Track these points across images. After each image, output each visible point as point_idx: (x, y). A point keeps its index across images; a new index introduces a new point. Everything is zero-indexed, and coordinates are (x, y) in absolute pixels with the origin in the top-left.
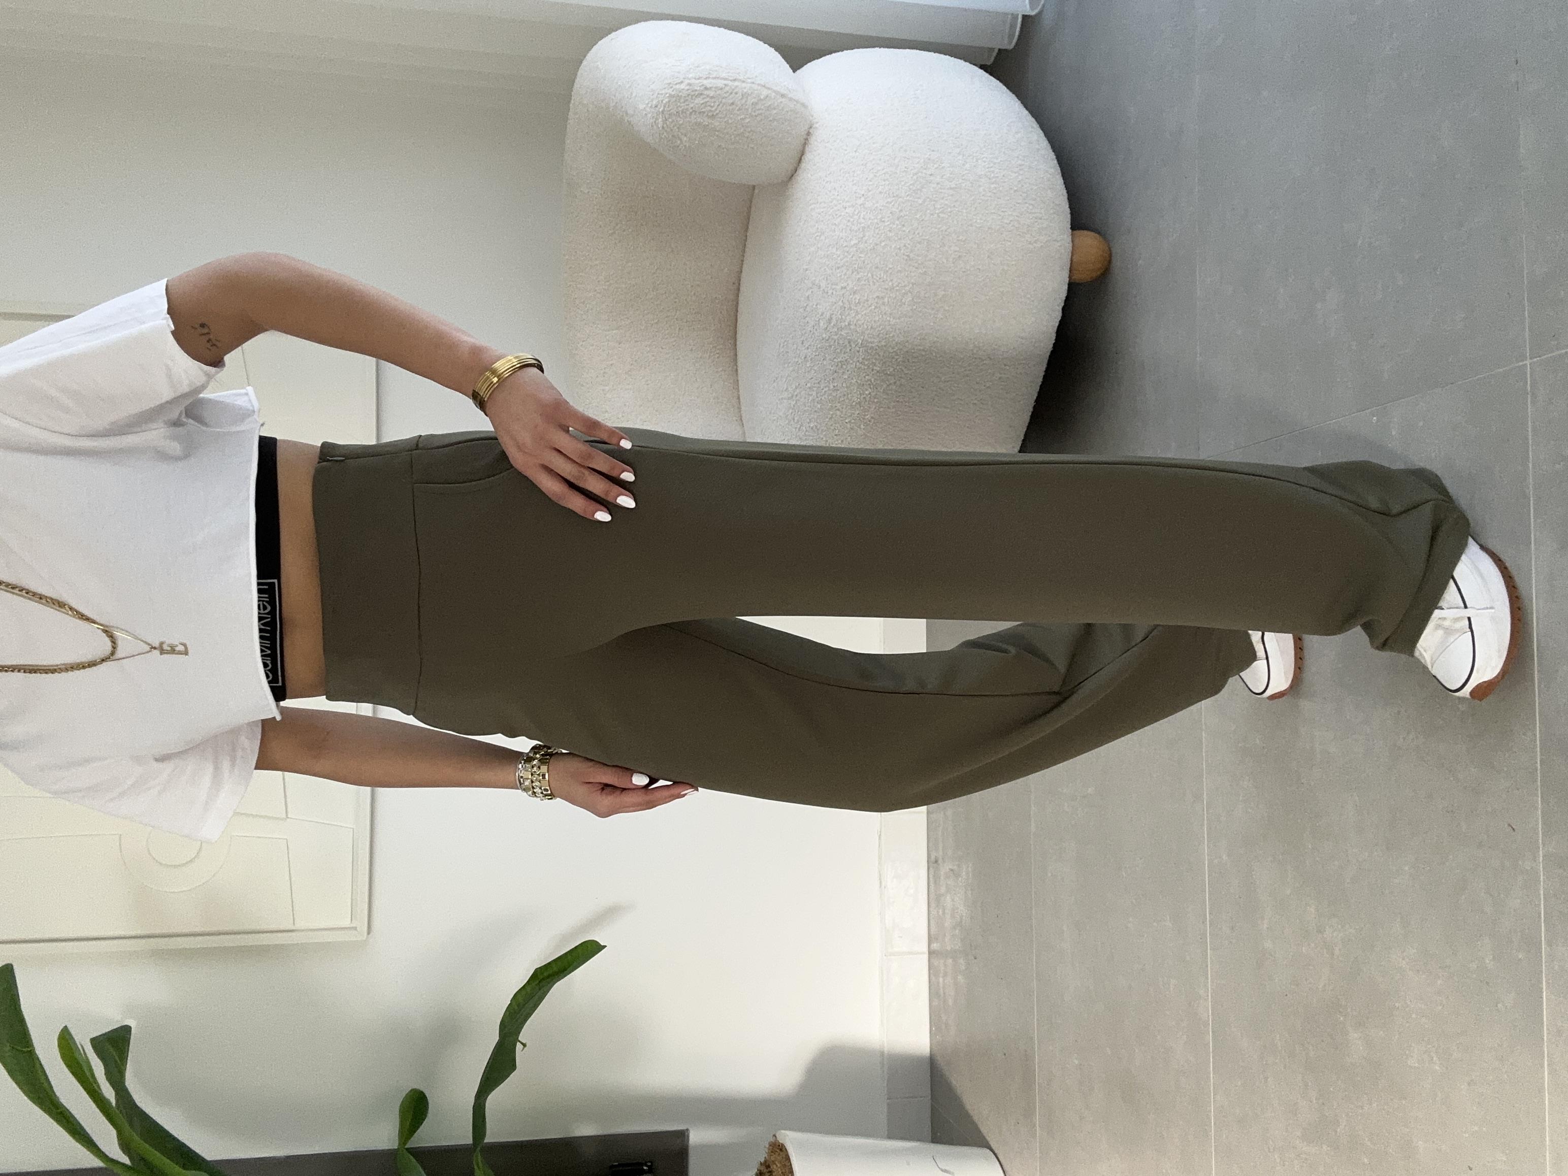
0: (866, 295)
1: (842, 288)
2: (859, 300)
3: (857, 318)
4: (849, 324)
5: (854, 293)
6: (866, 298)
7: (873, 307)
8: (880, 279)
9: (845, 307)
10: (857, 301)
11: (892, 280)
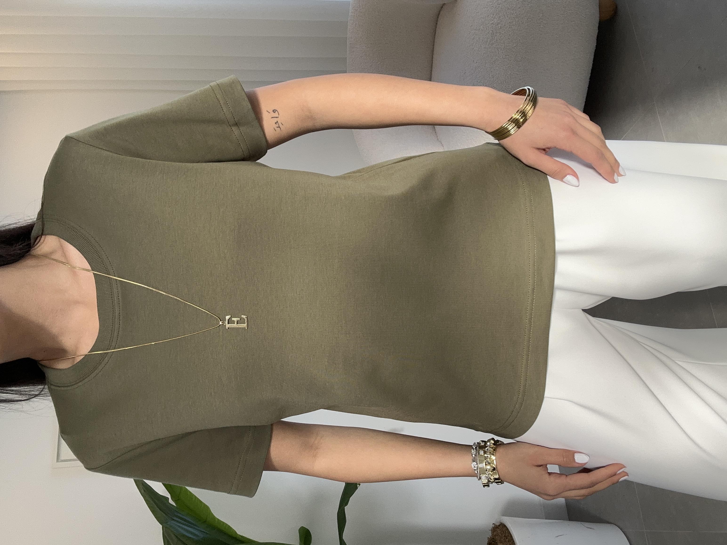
0: (504, 23)
1: (491, 24)
2: (501, 27)
3: (500, 36)
4: (497, 40)
5: (498, 24)
6: (504, 25)
7: (508, 28)
8: (510, 13)
9: (494, 33)
10: (500, 27)
11: (515, 13)
